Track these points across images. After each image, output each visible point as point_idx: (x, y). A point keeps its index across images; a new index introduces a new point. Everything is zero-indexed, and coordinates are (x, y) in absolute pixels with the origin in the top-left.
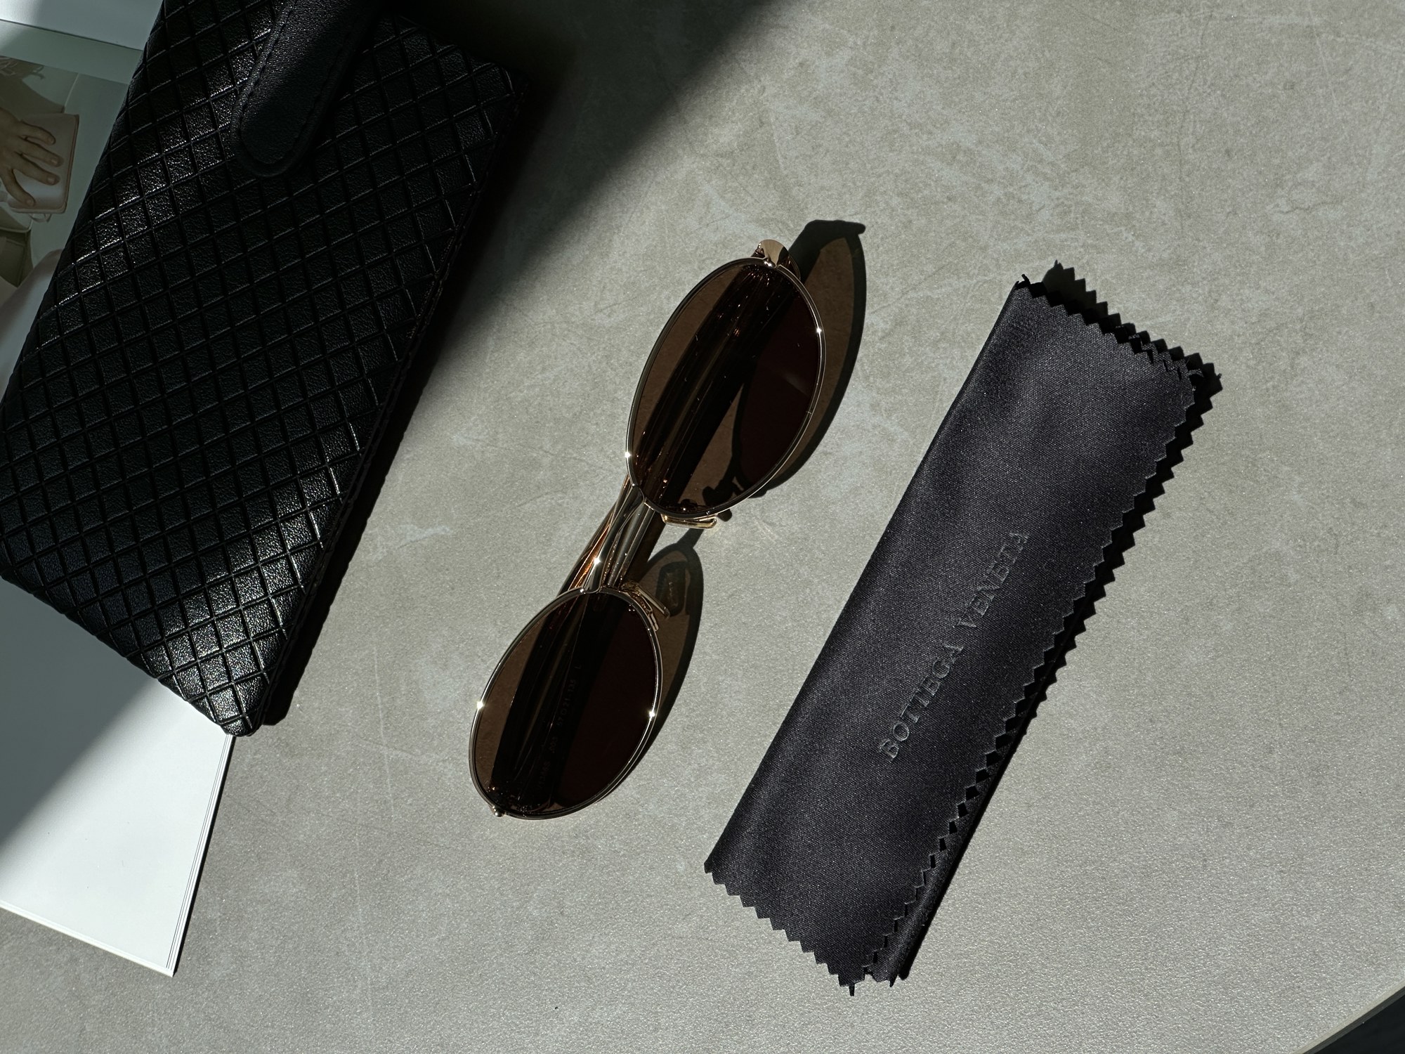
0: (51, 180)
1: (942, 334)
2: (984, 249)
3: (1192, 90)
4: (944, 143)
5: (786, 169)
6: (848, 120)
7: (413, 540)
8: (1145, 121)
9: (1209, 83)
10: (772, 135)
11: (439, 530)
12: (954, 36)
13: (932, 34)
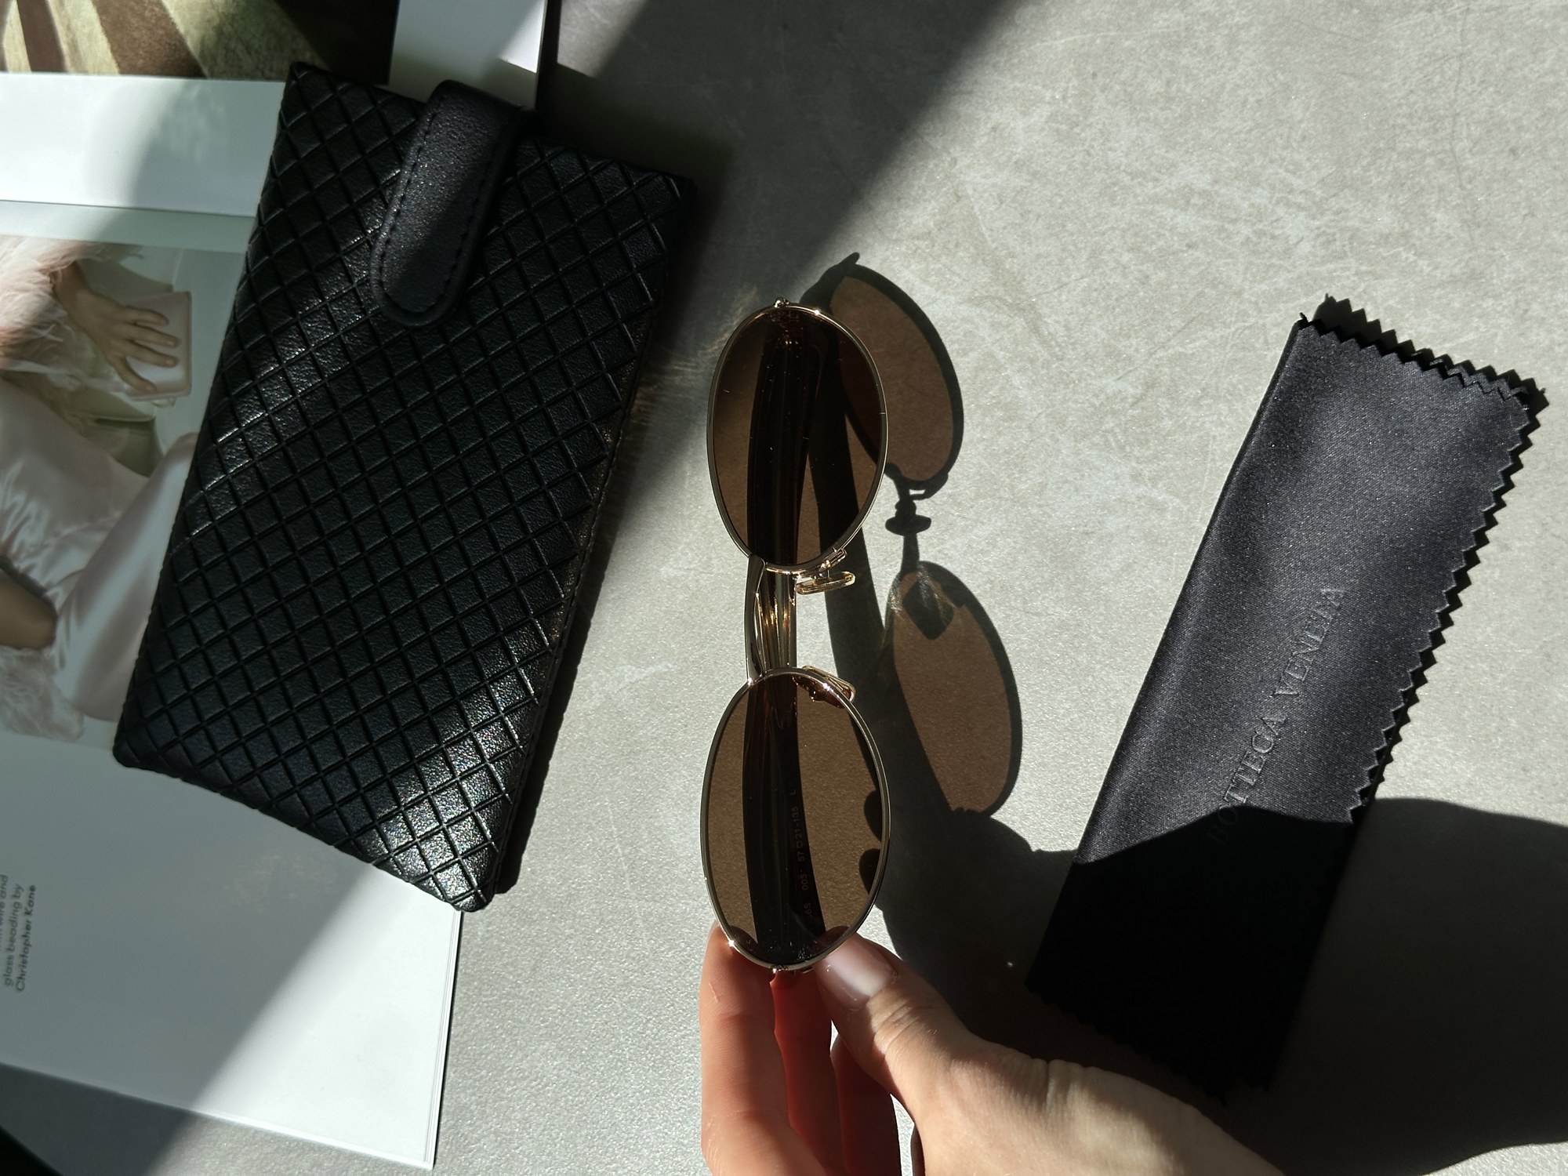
0: (169, 362)
1: (1203, 390)
2: (1238, 294)
3: (1459, 92)
4: (1174, 188)
5: (993, 241)
6: (1057, 181)
7: (633, 680)
8: (1409, 131)
9: (1478, 81)
10: (972, 208)
11: (660, 667)
12: (1167, 74)
13: (1141, 76)
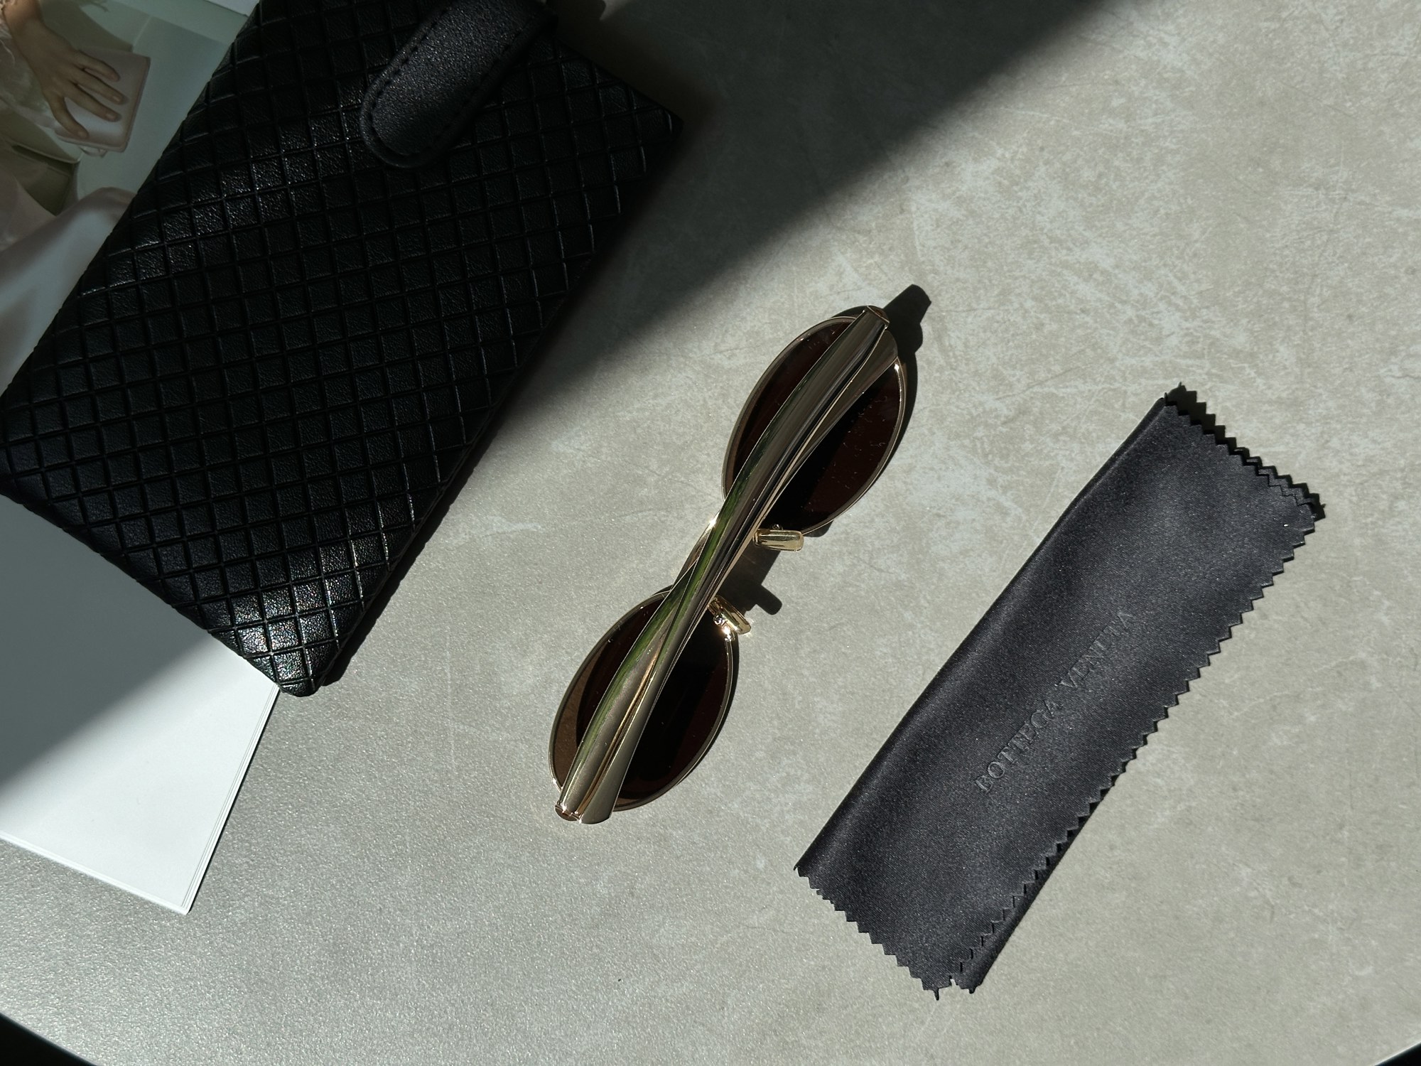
0: (109, 116)
1: (1064, 428)
2: (1112, 361)
3: (1322, 259)
4: (1082, 261)
5: (923, 256)
6: (990, 224)
7: (500, 531)
8: (1277, 277)
9: (1338, 255)
10: (912, 223)
11: (530, 526)
12: (1101, 168)
13: (1080, 162)
